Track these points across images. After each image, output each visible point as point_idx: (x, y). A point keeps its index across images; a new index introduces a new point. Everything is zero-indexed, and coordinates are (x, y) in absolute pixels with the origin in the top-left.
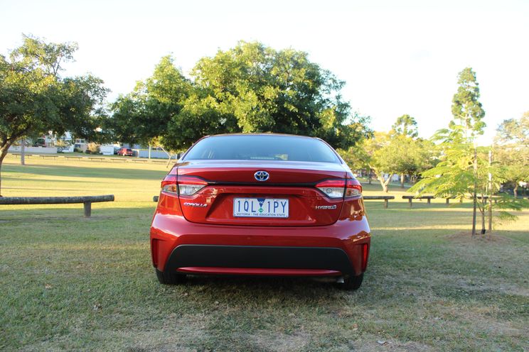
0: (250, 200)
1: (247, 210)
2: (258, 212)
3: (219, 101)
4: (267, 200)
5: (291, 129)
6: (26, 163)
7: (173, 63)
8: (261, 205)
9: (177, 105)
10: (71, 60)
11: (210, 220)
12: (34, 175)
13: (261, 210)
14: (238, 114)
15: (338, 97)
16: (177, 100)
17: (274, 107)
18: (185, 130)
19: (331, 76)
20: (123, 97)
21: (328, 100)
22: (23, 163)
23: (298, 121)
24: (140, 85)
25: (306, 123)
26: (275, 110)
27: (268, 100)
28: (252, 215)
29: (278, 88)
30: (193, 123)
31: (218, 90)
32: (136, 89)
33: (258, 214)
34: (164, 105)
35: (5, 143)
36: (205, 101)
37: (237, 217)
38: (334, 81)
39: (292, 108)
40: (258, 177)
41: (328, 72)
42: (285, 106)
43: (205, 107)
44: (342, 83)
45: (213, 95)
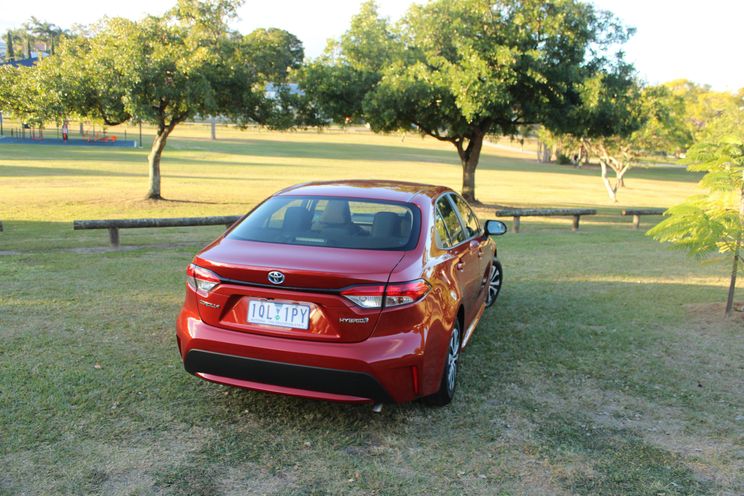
0: (266, 304)
1: (262, 316)
2: (274, 320)
3: (432, 69)
4: (285, 306)
5: (540, 107)
6: (217, 136)
7: (378, 11)
8: (278, 311)
9: (376, 75)
10: (236, 19)
11: (223, 322)
12: (223, 155)
13: (277, 317)
14: (454, 89)
15: (620, 55)
16: (378, 66)
17: (511, 76)
18: (384, 111)
19: (612, 20)
20: (312, 62)
21: (604, 59)
22: (214, 138)
23: (550, 95)
24: (332, 44)
25: (562, 98)
26: (513, 81)
27: (502, 66)
28: (267, 322)
29: (515, 49)
30: (395, 101)
31: (431, 53)
32: (327, 50)
33: (274, 322)
34: (361, 73)
35: (162, 130)
36: (412, 70)
37: (250, 324)
38: (617, 28)
39: (539, 78)
40: (272, 279)
41: (609, 15)
42: (529, 74)
43: (411, 79)
44: (631, 31)
45: (424, 60)
